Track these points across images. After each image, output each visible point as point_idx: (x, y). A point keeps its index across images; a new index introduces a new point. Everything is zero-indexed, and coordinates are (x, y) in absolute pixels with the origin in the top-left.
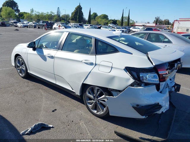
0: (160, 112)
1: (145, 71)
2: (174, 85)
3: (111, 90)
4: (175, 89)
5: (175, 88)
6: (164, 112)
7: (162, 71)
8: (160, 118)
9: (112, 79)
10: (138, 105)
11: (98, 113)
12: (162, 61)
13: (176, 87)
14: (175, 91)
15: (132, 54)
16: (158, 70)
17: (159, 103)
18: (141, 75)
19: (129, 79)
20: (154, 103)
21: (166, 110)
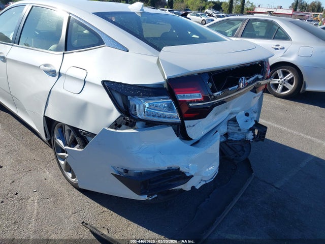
0: (187, 187)
1: (142, 91)
2: (251, 126)
3: (84, 134)
4: (254, 135)
5: (254, 133)
6: (198, 187)
7: (189, 95)
8: (209, 197)
9: (83, 108)
10: (126, 171)
11: (74, 180)
12: (185, 70)
13: (256, 131)
14: (253, 139)
15: (128, 51)
16: (175, 90)
17: (179, 168)
18: (132, 103)
19: (111, 111)
20: (166, 168)
21: (203, 183)
